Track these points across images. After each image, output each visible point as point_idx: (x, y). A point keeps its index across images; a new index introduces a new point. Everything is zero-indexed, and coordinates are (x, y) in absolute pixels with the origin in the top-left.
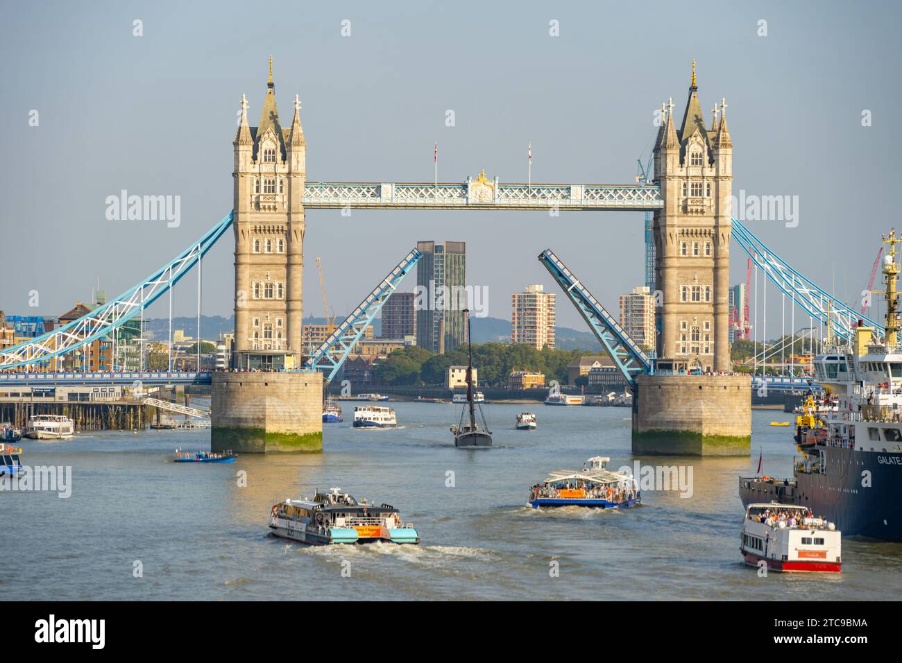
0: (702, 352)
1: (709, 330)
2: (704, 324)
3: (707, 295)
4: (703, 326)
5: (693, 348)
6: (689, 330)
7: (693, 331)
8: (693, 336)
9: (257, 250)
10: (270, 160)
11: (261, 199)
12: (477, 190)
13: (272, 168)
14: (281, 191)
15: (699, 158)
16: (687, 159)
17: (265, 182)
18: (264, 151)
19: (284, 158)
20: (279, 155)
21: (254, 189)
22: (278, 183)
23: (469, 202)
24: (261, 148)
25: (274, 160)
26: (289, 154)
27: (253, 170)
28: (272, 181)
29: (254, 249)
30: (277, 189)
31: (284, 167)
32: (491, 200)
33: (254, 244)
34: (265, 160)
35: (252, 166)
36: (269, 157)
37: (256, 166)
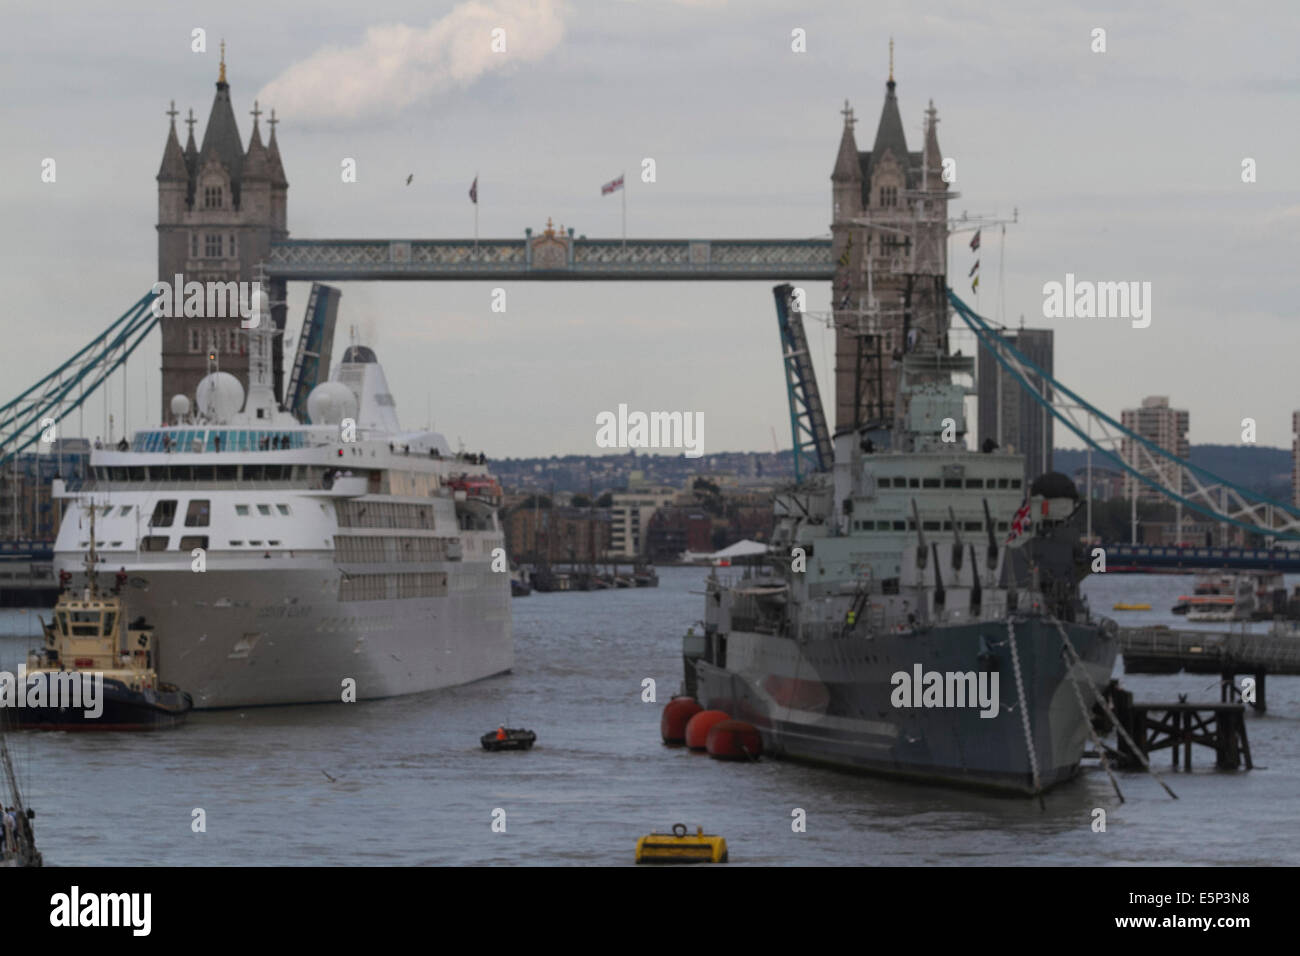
9: (196, 347)
10: (214, 204)
11: (200, 266)
12: (541, 251)
13: (219, 218)
14: (232, 253)
15: (891, 196)
16: (874, 197)
17: (207, 240)
18: (204, 190)
19: (236, 202)
20: (227, 198)
21: (190, 250)
22: (226, 239)
23: (528, 268)
24: (201, 185)
25: (220, 204)
26: (244, 195)
27: (187, 221)
28: (217, 238)
29: (191, 345)
30: (226, 251)
31: (237, 216)
32: (564, 264)
33: (191, 338)
34: (207, 204)
35: (186, 214)
36: (213, 200)
37: (193, 214)
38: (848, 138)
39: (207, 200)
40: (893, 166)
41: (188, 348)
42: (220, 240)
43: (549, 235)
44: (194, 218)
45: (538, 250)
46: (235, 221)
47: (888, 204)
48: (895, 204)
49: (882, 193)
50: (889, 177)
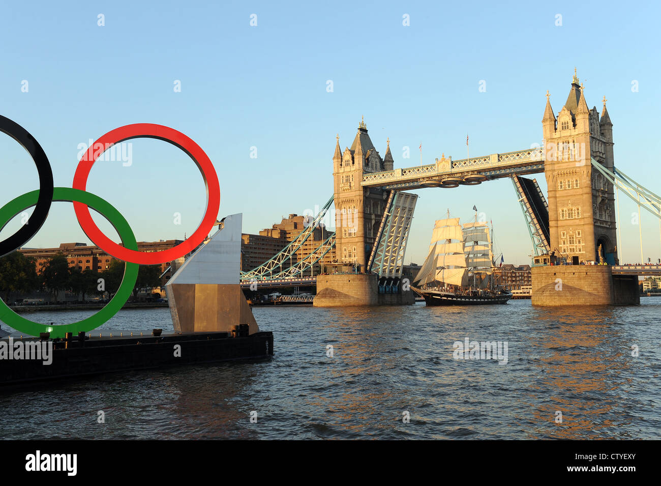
0: (576, 251)
1: (580, 236)
2: (577, 233)
3: (578, 213)
4: (576, 234)
5: (571, 249)
6: (567, 237)
7: (570, 238)
8: (570, 241)
10: (347, 165)
11: (343, 185)
12: (440, 166)
13: (348, 169)
14: (352, 180)
15: (566, 125)
16: (559, 126)
17: (346, 177)
18: (345, 161)
19: (353, 163)
20: (351, 162)
21: (342, 181)
22: (351, 176)
23: (437, 172)
24: (344, 159)
25: (349, 164)
26: (355, 160)
27: (341, 171)
28: (348, 175)
30: (350, 179)
32: (448, 169)
35: (340, 169)
36: (347, 163)
37: (342, 169)
38: (548, 105)
46: (352, 169)
47: (565, 128)
48: (568, 128)
49: (562, 124)
50: (565, 117)
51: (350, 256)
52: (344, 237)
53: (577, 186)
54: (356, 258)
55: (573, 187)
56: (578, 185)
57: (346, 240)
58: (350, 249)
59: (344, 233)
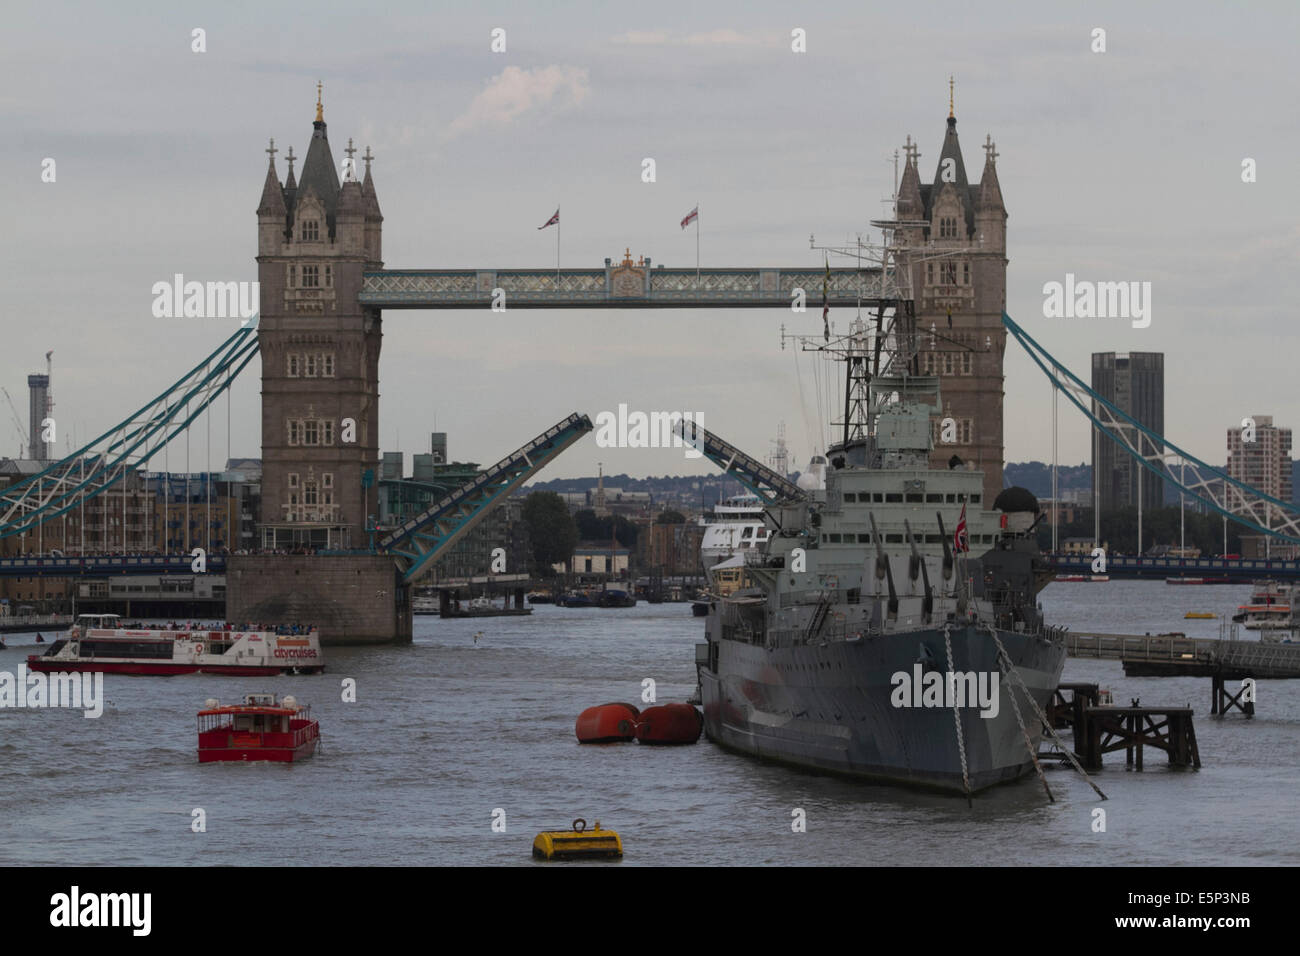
9: (294, 372)
10: (310, 237)
11: (298, 295)
12: (620, 279)
13: (314, 249)
14: (328, 283)
15: (952, 227)
16: (934, 228)
17: (305, 271)
18: (301, 223)
19: (332, 234)
20: (323, 231)
21: (289, 281)
22: (322, 270)
23: (608, 296)
24: (298, 219)
25: (316, 237)
26: (339, 228)
27: (286, 253)
28: (313, 268)
29: (289, 371)
30: (322, 280)
31: (332, 248)
32: (641, 293)
33: (289, 364)
34: (305, 237)
35: (284, 245)
36: (310, 234)
37: (291, 246)
38: (911, 173)
39: (305, 233)
40: (953, 197)
41: (287, 373)
42: (316, 270)
43: (627, 264)
44: (292, 250)
45: (616, 279)
46: (331, 252)
47: (948, 234)
48: (954, 234)
49: (943, 223)
50: (949, 209)
51: (311, 499)
52: (290, 443)
53: (967, 370)
54: (333, 505)
55: (958, 372)
56: (971, 369)
57: (301, 455)
58: (311, 478)
59: (290, 431)
